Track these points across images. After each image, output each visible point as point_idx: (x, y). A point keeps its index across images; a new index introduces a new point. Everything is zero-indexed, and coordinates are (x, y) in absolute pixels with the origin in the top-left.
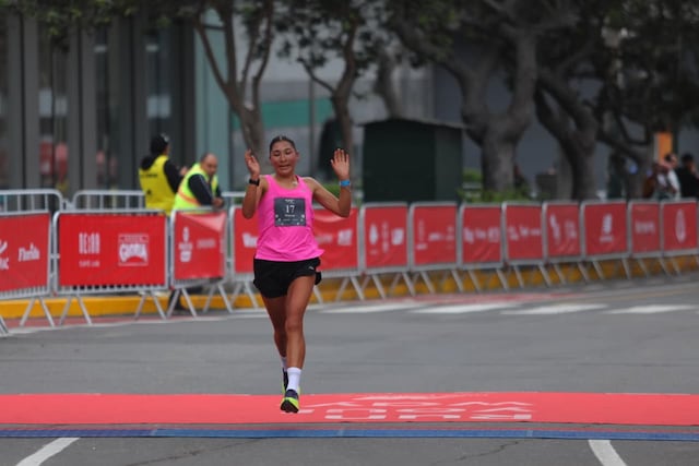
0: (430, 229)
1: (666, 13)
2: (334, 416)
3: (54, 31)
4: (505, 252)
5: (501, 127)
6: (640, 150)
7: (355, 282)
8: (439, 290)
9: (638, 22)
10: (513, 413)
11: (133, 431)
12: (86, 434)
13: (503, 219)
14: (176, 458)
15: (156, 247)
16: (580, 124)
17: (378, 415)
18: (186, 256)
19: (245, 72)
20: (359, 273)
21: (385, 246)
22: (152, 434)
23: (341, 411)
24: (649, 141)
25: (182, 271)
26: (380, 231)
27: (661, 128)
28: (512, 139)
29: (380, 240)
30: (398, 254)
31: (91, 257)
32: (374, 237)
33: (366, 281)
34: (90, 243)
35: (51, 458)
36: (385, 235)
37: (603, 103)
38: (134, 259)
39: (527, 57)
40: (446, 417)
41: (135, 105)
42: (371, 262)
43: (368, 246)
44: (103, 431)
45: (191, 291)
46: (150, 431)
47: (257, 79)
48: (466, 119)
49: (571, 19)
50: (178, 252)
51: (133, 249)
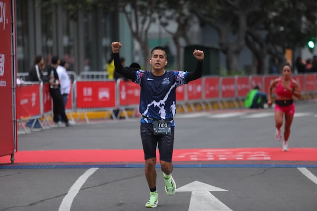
0: (210, 85)
1: (291, 6)
2: (193, 158)
3: (71, 13)
4: (236, 94)
5: (233, 48)
8: (214, 108)
9: (281, 10)
10: (263, 157)
11: (119, 165)
12: (101, 166)
13: (236, 82)
14: (139, 176)
15: (112, 93)
16: (261, 46)
17: (211, 158)
18: (124, 96)
19: (142, 28)
20: (185, 102)
21: (194, 92)
22: (127, 166)
23: (195, 156)
24: (284, 53)
25: (123, 102)
26: (193, 87)
27: (289, 48)
28: (237, 52)
29: (193, 90)
30: (199, 95)
31: (88, 97)
32: (190, 89)
34: (88, 92)
35: (90, 176)
37: (268, 40)
38: (104, 98)
39: (243, 23)
40: (238, 158)
41: (98, 41)
42: (190, 98)
44: (108, 165)
45: (127, 109)
46: (125, 165)
47: (146, 31)
48: (221, 45)
49: (257, 8)
50: (120, 95)
51: (104, 94)
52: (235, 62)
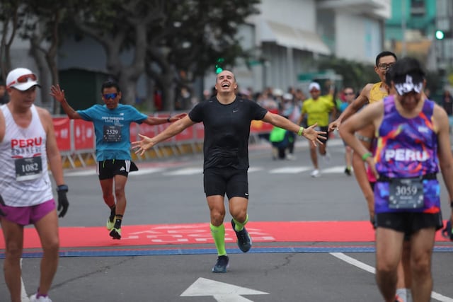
5: (128, 73)
6: (190, 85)
7: (70, 158)
17: (182, 239)
20: (72, 153)
21: (84, 138)
22: (66, 255)
23: (155, 237)
26: (81, 129)
28: (134, 79)
29: (81, 135)
32: (78, 133)
33: (75, 157)
36: (83, 132)
39: (142, 36)
42: (77, 147)
43: (76, 138)
46: (63, 253)
48: (110, 68)
52: (131, 94)
